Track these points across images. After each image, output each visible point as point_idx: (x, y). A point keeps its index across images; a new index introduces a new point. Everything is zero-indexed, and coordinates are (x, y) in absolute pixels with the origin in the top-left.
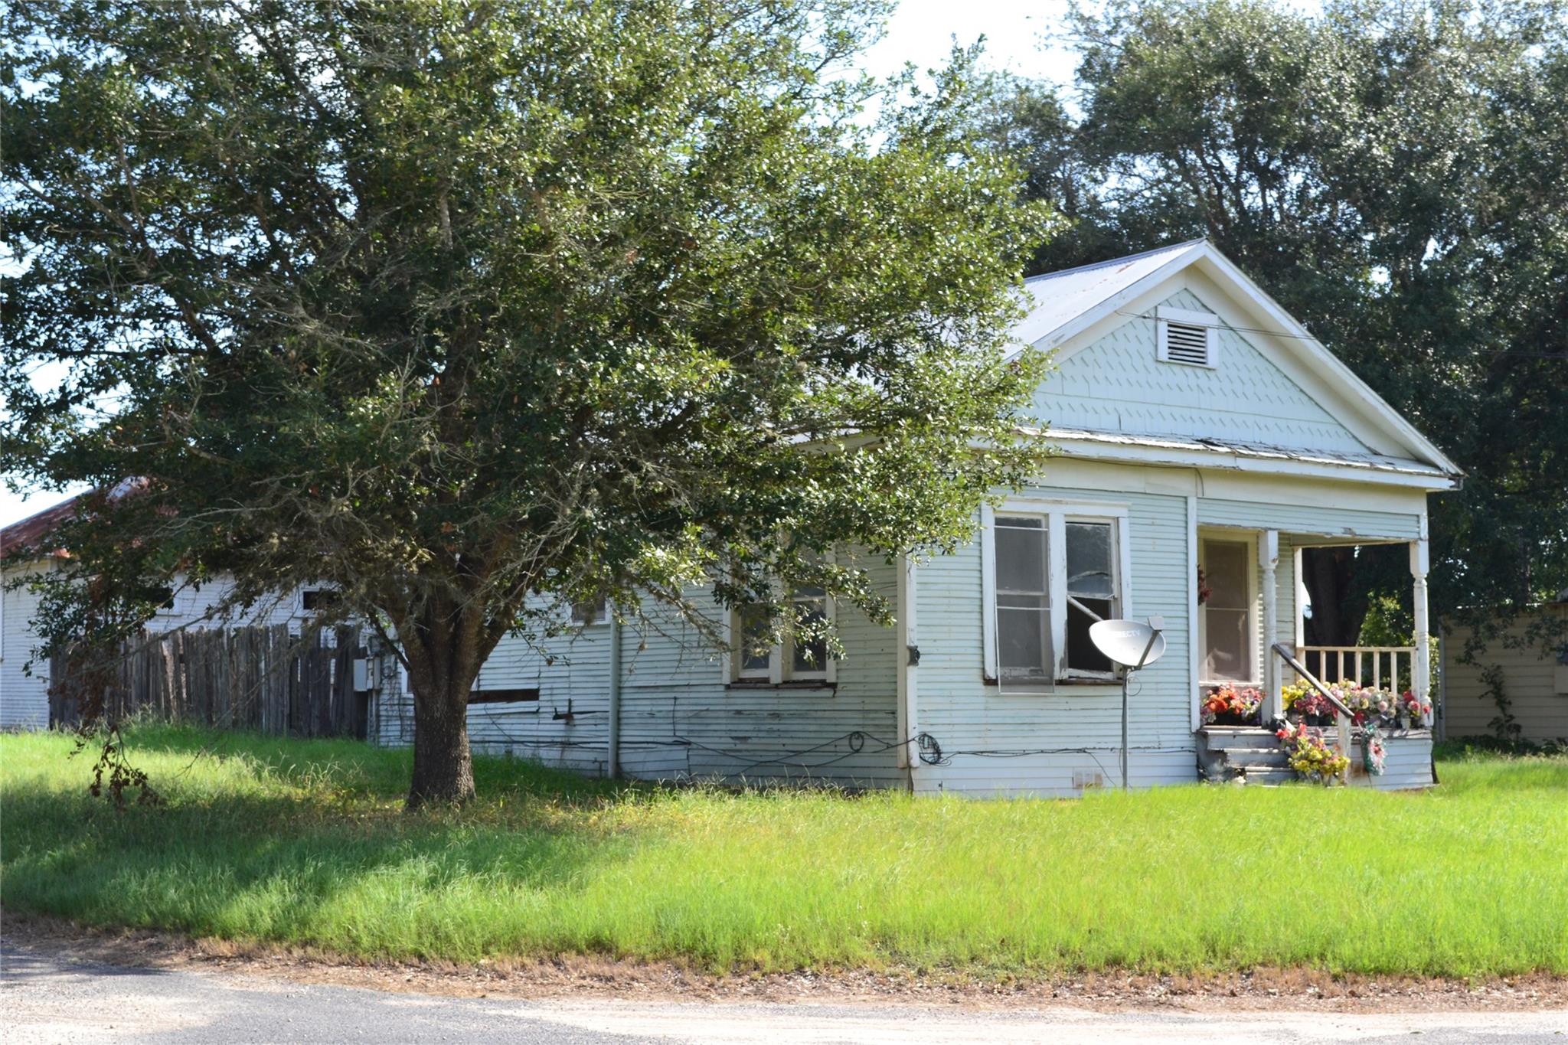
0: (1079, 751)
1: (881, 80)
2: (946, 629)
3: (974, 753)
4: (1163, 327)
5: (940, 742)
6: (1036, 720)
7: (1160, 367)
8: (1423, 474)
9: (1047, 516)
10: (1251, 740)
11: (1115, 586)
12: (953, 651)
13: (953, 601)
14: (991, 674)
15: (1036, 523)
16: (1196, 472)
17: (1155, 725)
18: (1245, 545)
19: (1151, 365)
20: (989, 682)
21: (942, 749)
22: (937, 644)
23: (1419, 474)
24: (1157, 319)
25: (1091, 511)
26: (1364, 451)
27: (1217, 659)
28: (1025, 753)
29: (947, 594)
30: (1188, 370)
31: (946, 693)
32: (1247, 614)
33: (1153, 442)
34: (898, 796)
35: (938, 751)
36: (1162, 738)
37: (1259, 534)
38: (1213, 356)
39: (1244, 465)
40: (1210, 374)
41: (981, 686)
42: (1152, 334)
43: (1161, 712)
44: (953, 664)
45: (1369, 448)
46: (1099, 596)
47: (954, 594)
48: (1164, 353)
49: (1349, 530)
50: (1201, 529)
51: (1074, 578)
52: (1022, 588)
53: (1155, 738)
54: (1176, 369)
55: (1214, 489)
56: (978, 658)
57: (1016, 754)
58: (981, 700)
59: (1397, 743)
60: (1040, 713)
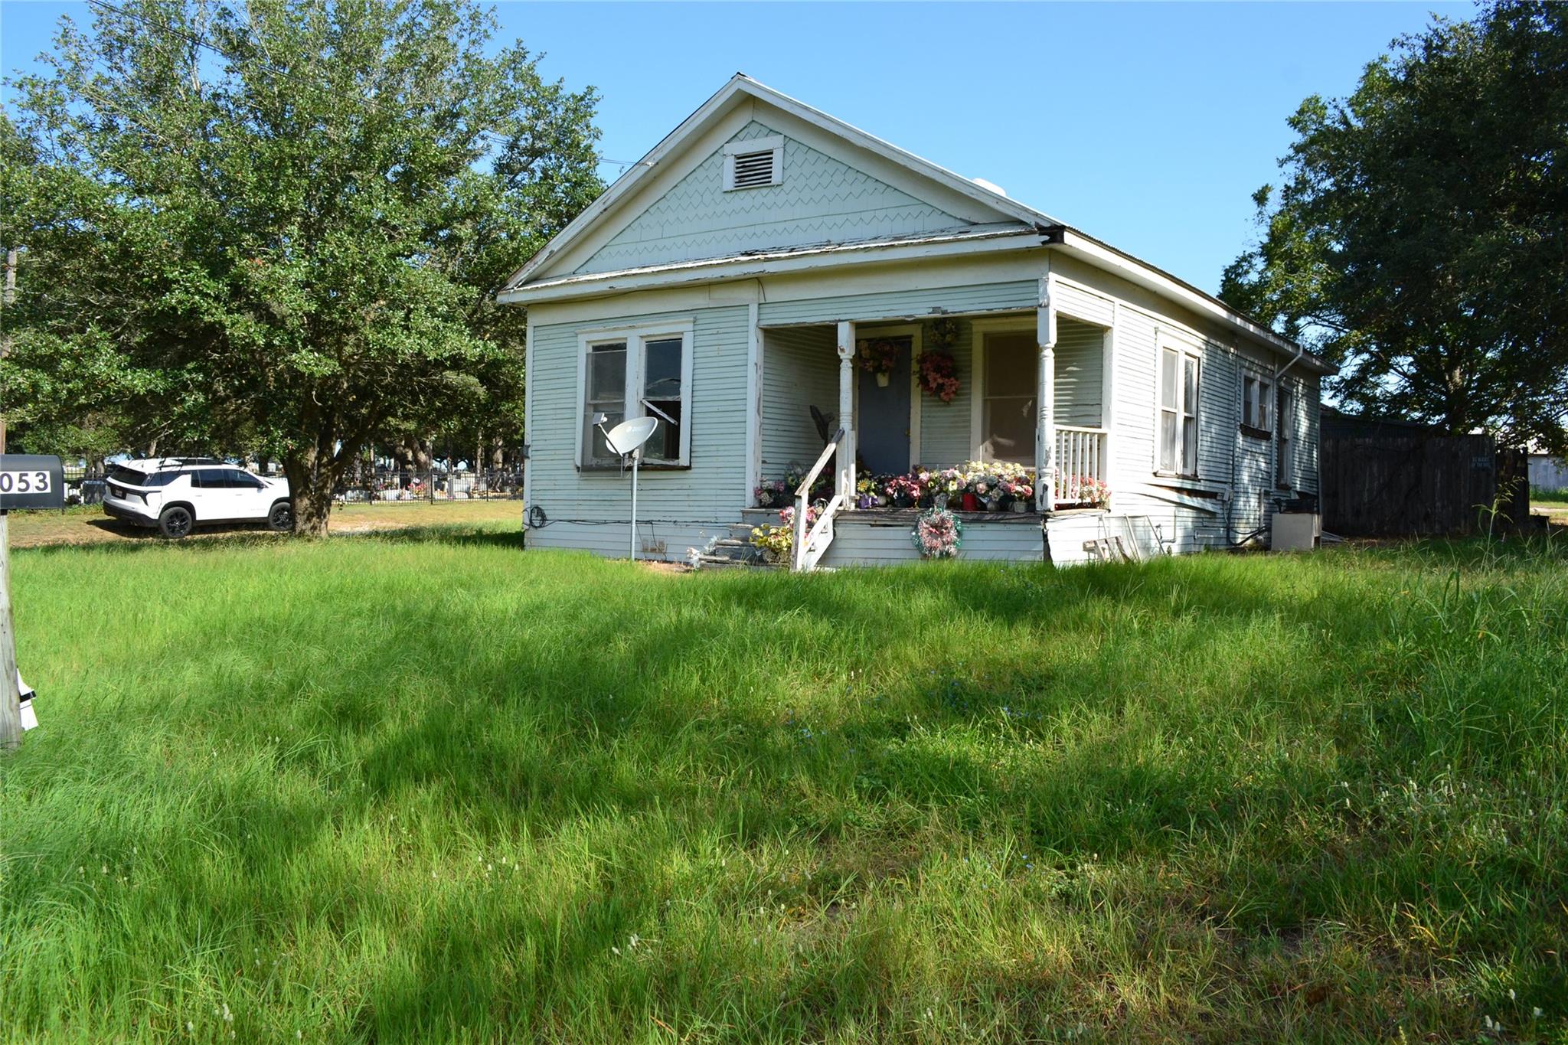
0: (647, 522)
2: (554, 432)
3: (570, 521)
4: (730, 160)
5: (546, 512)
6: (614, 498)
7: (729, 197)
9: (626, 339)
11: (681, 389)
12: (557, 447)
13: (558, 411)
14: (579, 465)
15: (619, 346)
16: (759, 281)
17: (714, 503)
19: (719, 196)
20: (579, 469)
21: (548, 517)
22: (547, 442)
24: (724, 153)
25: (662, 330)
28: (605, 522)
29: (554, 407)
30: (754, 192)
31: (554, 478)
35: (544, 519)
36: (719, 514)
38: (777, 173)
40: (776, 189)
41: (575, 472)
42: (720, 168)
43: (719, 492)
44: (556, 457)
45: (964, 219)
46: (670, 399)
47: (557, 406)
48: (729, 180)
49: (935, 310)
51: (650, 387)
53: (713, 514)
54: (744, 193)
55: (774, 294)
56: (573, 452)
57: (598, 523)
58: (576, 482)
59: (989, 527)
60: (618, 492)
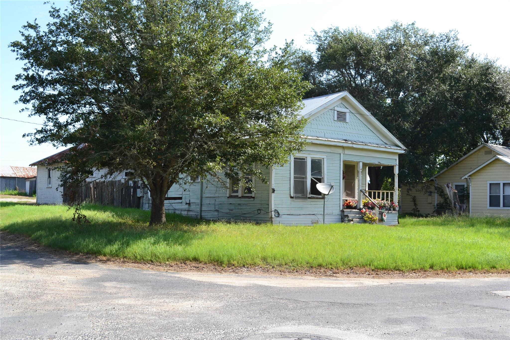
0: (313, 214)
1: (268, 50)
2: (281, 184)
3: (288, 215)
4: (336, 112)
5: (279, 212)
6: (303, 207)
7: (335, 122)
8: (398, 149)
9: (306, 157)
10: (355, 212)
11: (323, 175)
12: (283, 190)
13: (283, 178)
14: (292, 195)
15: (304, 159)
16: (343, 147)
17: (331, 209)
18: (354, 165)
19: (333, 121)
20: (292, 197)
21: (280, 213)
22: (279, 188)
23: (396, 149)
24: (334, 110)
25: (317, 156)
26: (384, 143)
27: (347, 193)
28: (300, 215)
29: (282, 176)
30: (342, 123)
31: (281, 200)
32: (354, 182)
33: (333, 140)
34: (269, 225)
35: (279, 214)
36: (333, 212)
37: (358, 163)
38: (348, 120)
39: (355, 146)
40: (347, 124)
41: (290, 198)
42: (333, 113)
43: (333, 205)
44: (283, 193)
45: (385, 143)
46: (319, 177)
47: (283, 176)
48: (336, 118)
49: (379, 162)
50: (344, 161)
51: (313, 173)
52: (300, 175)
53: (331, 212)
54: (339, 122)
55: (347, 152)
56: (289, 192)
57: (298, 215)
58: (290, 202)
59: (389, 214)
60: (303, 205)
